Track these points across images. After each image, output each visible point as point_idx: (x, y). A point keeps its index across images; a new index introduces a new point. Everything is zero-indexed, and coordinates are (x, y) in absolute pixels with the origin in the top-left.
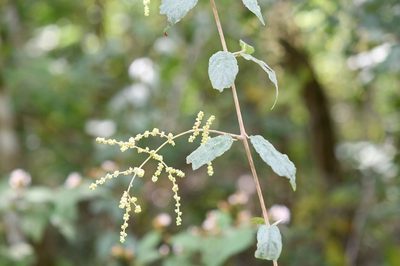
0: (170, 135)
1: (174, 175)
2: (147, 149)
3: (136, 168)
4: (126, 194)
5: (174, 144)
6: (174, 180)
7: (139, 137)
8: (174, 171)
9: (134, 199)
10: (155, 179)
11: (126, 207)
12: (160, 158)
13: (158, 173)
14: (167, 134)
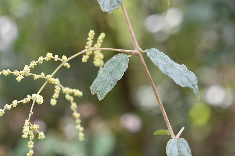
0: (64, 57)
1: (72, 94)
2: (43, 74)
3: (34, 95)
4: (27, 122)
5: (69, 66)
6: (71, 98)
7: (33, 64)
8: (71, 90)
9: (36, 127)
10: (53, 102)
11: (29, 135)
12: (57, 81)
13: (56, 95)
14: (60, 57)
